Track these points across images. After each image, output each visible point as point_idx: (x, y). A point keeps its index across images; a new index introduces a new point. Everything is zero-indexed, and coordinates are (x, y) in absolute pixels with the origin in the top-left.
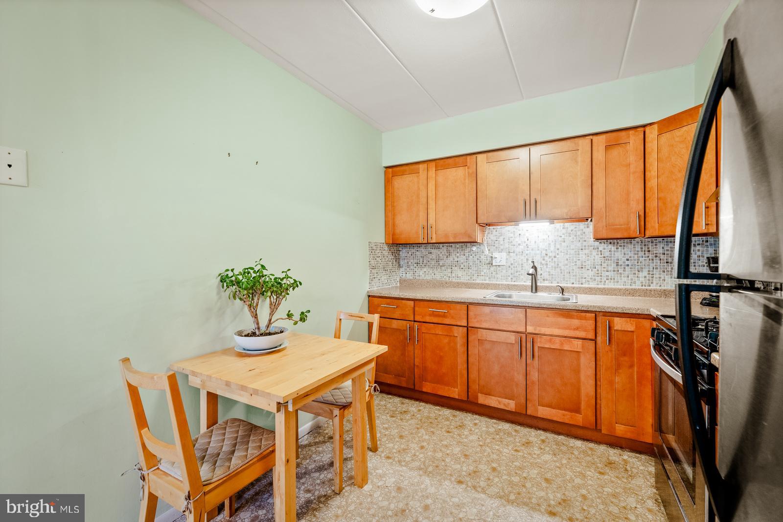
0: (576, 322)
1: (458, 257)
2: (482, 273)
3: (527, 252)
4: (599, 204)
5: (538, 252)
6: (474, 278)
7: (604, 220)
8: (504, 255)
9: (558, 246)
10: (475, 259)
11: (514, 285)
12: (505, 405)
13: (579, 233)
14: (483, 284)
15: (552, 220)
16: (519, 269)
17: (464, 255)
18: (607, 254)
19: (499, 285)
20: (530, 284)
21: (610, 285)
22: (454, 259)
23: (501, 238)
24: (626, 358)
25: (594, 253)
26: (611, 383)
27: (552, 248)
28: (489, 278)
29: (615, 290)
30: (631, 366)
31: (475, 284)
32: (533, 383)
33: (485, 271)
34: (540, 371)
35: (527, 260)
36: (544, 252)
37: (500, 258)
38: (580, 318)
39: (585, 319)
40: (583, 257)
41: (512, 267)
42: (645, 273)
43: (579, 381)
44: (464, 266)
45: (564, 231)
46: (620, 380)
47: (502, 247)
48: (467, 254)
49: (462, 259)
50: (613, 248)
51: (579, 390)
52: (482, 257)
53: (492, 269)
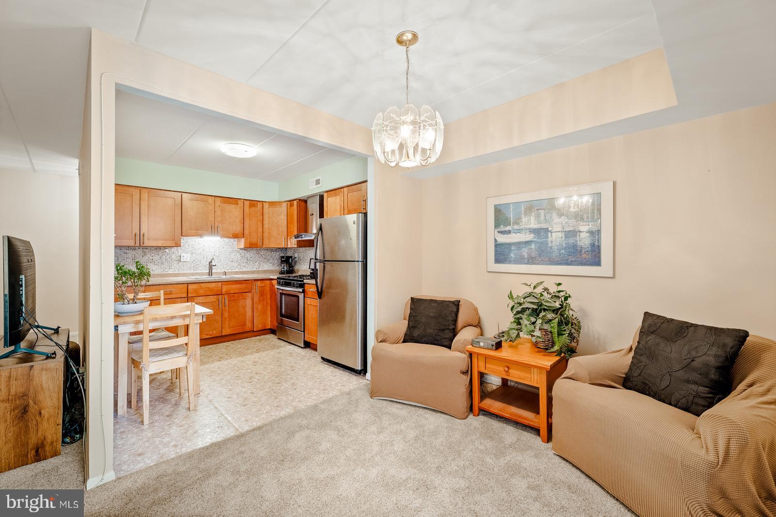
0: (244, 286)
1: (153, 256)
2: (173, 267)
3: (204, 253)
4: (247, 232)
5: (210, 253)
6: (167, 270)
7: (248, 239)
8: (189, 255)
9: (221, 250)
10: (168, 257)
11: (197, 273)
12: (210, 335)
13: (231, 244)
14: (175, 274)
15: (223, 236)
16: (198, 263)
17: (158, 255)
18: (243, 255)
19: (186, 273)
20: (208, 271)
21: (244, 270)
22: (149, 258)
23: (187, 245)
24: (262, 297)
25: (238, 254)
26: (257, 309)
27: (217, 252)
28: (178, 270)
29: (247, 271)
30: (264, 300)
31: (169, 274)
32: (225, 318)
33: (175, 265)
34: (229, 312)
35: (204, 258)
36: (213, 254)
37: (186, 257)
38: (245, 283)
39: (248, 283)
40: (233, 256)
41: (194, 262)
42: (257, 263)
43: (245, 312)
44: (158, 262)
45: (224, 242)
46: (260, 307)
47: (187, 250)
48: (161, 255)
49: (156, 258)
50: (246, 252)
51: (245, 316)
52: (173, 256)
53: (180, 264)
